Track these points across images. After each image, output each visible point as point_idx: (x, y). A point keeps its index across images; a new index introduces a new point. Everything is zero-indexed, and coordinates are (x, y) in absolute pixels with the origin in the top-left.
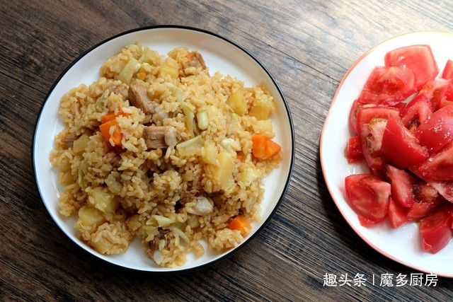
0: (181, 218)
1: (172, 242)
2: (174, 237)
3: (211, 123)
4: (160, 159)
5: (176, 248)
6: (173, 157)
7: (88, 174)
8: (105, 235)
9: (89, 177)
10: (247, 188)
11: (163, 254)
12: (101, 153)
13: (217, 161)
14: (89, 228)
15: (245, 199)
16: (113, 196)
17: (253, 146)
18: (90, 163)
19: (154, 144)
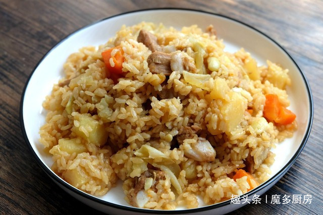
0: (177, 155)
1: (161, 181)
2: (164, 178)
3: (222, 65)
4: (162, 84)
5: (165, 191)
6: (177, 81)
7: (79, 98)
8: (84, 165)
9: (79, 102)
10: (258, 136)
11: (148, 195)
12: (98, 76)
13: (227, 95)
14: (67, 154)
15: (255, 146)
16: (101, 123)
17: (266, 103)
18: (84, 87)
19: (158, 69)
